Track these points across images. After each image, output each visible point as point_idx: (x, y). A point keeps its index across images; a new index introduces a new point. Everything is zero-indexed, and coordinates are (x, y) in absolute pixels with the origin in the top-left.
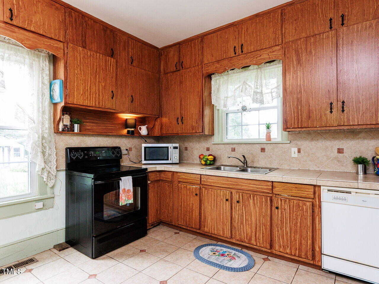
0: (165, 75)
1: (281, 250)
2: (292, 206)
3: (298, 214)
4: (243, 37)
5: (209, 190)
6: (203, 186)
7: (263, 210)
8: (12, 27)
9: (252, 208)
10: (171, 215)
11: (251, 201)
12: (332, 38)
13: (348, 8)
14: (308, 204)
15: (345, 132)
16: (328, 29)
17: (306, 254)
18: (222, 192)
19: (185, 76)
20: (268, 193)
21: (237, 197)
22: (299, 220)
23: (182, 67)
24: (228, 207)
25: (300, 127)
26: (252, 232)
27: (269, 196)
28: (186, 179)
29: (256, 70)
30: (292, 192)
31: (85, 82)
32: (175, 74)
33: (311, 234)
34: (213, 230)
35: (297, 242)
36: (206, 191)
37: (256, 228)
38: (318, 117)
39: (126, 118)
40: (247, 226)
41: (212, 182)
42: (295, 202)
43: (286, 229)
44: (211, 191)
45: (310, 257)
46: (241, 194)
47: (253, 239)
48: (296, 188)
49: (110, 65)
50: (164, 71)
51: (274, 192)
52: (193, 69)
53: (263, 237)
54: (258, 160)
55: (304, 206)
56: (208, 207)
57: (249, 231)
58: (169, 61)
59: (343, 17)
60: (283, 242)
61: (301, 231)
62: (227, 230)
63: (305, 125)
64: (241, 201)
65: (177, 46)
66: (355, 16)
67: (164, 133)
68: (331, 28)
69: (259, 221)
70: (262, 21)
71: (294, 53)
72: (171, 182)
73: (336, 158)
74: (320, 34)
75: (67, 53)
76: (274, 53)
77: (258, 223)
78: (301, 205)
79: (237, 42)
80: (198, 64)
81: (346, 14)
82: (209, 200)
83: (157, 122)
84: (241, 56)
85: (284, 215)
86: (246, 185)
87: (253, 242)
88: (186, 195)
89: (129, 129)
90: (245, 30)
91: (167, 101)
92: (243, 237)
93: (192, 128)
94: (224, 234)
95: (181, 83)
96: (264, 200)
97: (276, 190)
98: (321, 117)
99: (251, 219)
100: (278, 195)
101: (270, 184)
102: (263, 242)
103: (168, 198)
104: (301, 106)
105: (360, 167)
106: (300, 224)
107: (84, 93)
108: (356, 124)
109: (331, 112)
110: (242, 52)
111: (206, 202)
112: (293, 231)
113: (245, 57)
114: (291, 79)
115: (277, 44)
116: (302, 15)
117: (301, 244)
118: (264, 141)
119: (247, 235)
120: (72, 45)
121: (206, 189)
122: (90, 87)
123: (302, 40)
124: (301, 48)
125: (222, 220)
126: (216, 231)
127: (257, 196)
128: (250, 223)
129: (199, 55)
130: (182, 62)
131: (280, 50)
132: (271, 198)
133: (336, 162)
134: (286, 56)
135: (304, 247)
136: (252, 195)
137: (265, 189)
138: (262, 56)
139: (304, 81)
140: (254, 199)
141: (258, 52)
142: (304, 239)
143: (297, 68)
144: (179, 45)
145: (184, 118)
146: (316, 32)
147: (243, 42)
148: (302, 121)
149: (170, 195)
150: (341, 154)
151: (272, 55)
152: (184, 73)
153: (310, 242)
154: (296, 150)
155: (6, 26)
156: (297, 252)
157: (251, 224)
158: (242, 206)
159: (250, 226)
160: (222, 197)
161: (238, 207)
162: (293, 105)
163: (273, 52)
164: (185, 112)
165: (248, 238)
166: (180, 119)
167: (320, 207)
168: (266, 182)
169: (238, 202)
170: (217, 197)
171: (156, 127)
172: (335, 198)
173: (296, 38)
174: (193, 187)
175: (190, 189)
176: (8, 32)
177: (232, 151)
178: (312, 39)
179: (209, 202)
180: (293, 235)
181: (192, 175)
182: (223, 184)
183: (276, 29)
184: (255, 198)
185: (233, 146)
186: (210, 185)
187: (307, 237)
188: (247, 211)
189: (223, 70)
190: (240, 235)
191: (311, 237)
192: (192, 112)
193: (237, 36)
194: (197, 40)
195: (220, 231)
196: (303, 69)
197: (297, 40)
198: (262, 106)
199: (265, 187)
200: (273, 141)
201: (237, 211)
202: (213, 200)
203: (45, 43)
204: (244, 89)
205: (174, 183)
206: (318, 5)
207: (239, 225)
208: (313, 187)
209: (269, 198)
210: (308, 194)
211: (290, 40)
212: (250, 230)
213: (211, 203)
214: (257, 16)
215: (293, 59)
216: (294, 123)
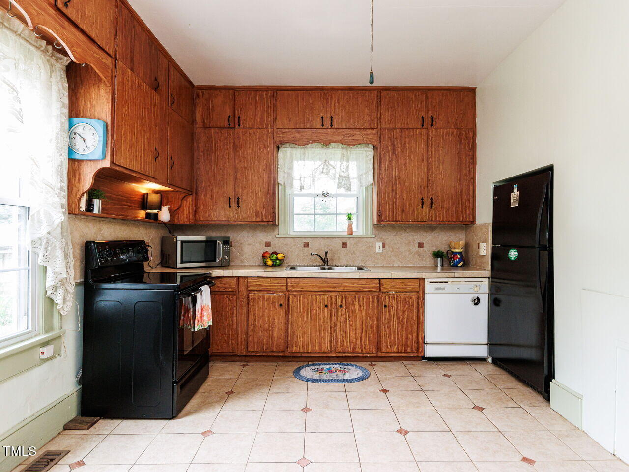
0: (205, 129)
1: (388, 350)
2: (399, 302)
3: (405, 309)
4: (333, 108)
5: (300, 298)
6: (290, 293)
7: (370, 311)
8: (62, 17)
9: (357, 310)
10: (234, 342)
11: (356, 304)
12: (423, 135)
13: (436, 112)
14: (414, 297)
15: (424, 227)
16: (420, 126)
17: (412, 348)
18: (318, 298)
19: (244, 138)
20: (375, 291)
21: (340, 301)
22: (406, 315)
23: (239, 125)
24: (326, 314)
25: (394, 220)
26: (357, 339)
27: (376, 295)
28: (262, 286)
29: (341, 150)
30: (399, 288)
31: (131, 130)
32: (223, 131)
33: (416, 328)
34: (305, 347)
35: (404, 337)
36: (296, 298)
37: (362, 333)
38: (411, 211)
39: (144, 191)
40: (351, 332)
41: (304, 286)
42: (403, 297)
43: (393, 327)
44: (303, 298)
45: (415, 350)
46: (344, 296)
47: (358, 345)
48: (403, 283)
49: (155, 105)
50: (204, 122)
51: (382, 290)
52: (259, 131)
53: (369, 341)
54: (339, 257)
55: (411, 300)
56: (297, 319)
57: (353, 338)
58: (213, 110)
59: (432, 118)
60: (390, 341)
61: (407, 325)
62: (325, 343)
63: (400, 218)
64: (344, 305)
65: (231, 92)
66: (441, 121)
67: (202, 220)
68: (423, 126)
69: (366, 323)
70: (356, 97)
71: (389, 141)
72: (235, 293)
73: (417, 252)
74: (413, 129)
75: (116, 76)
76: (368, 137)
77: (364, 327)
78: (407, 299)
79: (326, 111)
80: (267, 126)
81: (435, 116)
82: (300, 310)
83: (185, 202)
84: (329, 130)
85: (392, 313)
86: (350, 285)
87: (358, 349)
88: (262, 308)
89: (149, 211)
90: (335, 101)
91: (209, 171)
92: (346, 347)
93: (256, 214)
94: (320, 349)
95: (235, 147)
96: (370, 300)
97: (385, 287)
98: (414, 211)
99: (356, 324)
100: (385, 292)
101: (377, 281)
102: (369, 347)
103: (229, 317)
104: (396, 199)
105: (439, 259)
106: (407, 319)
107: (131, 148)
108: (442, 220)
109: (422, 207)
110: (331, 126)
111: (295, 313)
112: (400, 327)
113: (334, 132)
114: (387, 168)
115: (373, 127)
116: (398, 105)
117: (407, 338)
118: (346, 234)
119: (351, 343)
120: (122, 64)
121: (295, 296)
122: (136, 138)
123: (397, 130)
124: (397, 138)
125: (318, 333)
126: (310, 348)
127: (363, 297)
128: (354, 328)
129: (268, 114)
130: (239, 117)
131: (375, 134)
132: (378, 296)
133: (417, 256)
134: (381, 143)
135: (409, 341)
136: (357, 296)
137: (372, 288)
138: (355, 136)
139: (398, 174)
140: (359, 301)
141: (351, 131)
142: (410, 333)
143: (392, 158)
144: (234, 92)
145: (240, 200)
146: (411, 127)
147: (333, 114)
148: (396, 214)
149: (233, 312)
150: (421, 249)
151: (367, 138)
152: (243, 135)
153: (415, 335)
154: (381, 245)
155: (56, 14)
156: (404, 348)
157: (356, 329)
158: (346, 311)
159: (354, 333)
160: (318, 303)
161: (339, 313)
162: (388, 197)
163: (367, 135)
164: (242, 190)
165: (352, 346)
166: (233, 200)
167: (423, 299)
168: (373, 280)
169: (341, 306)
170: (312, 304)
171: (185, 209)
172: (436, 289)
173: (391, 126)
174: (275, 297)
175: (269, 299)
176: (58, 26)
177: (304, 247)
178: (407, 132)
179: (300, 312)
180: (400, 331)
181: (273, 280)
182: (320, 287)
183: (371, 111)
184: (361, 299)
185: (306, 241)
186: (301, 291)
187: (412, 330)
188: (351, 315)
189: (304, 142)
190: (342, 345)
191: (416, 330)
192: (256, 192)
193: (325, 106)
194: (265, 93)
195: (316, 346)
196: (398, 160)
197: (392, 129)
198: (349, 192)
199: (372, 286)
200: (354, 234)
201: (339, 318)
202: (306, 309)
203: (95, 55)
204: (325, 170)
205: (240, 293)
206: (412, 99)
207: (341, 333)
208: (418, 280)
209: (376, 297)
210: (414, 288)
211: (387, 127)
212: (354, 336)
213: (303, 312)
214: (351, 89)
215: (388, 147)
216: (389, 216)
